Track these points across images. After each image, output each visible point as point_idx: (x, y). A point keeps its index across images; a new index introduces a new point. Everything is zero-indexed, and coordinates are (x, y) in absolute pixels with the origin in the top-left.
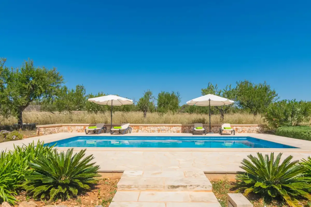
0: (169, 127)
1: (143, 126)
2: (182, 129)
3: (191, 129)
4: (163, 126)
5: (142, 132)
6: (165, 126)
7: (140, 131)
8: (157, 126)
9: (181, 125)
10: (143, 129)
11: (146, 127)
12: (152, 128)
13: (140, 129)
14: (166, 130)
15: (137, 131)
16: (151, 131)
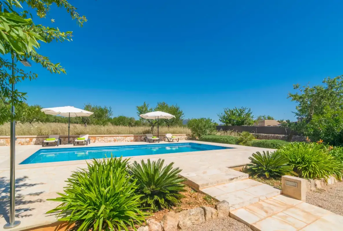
0: (124, 137)
1: (100, 137)
2: (135, 138)
3: (141, 138)
4: (118, 136)
5: (98, 142)
6: (121, 136)
7: (97, 141)
8: (113, 137)
9: (133, 135)
10: (100, 140)
11: (103, 138)
12: (109, 139)
13: (97, 139)
14: (121, 140)
15: (94, 142)
16: (108, 141)
